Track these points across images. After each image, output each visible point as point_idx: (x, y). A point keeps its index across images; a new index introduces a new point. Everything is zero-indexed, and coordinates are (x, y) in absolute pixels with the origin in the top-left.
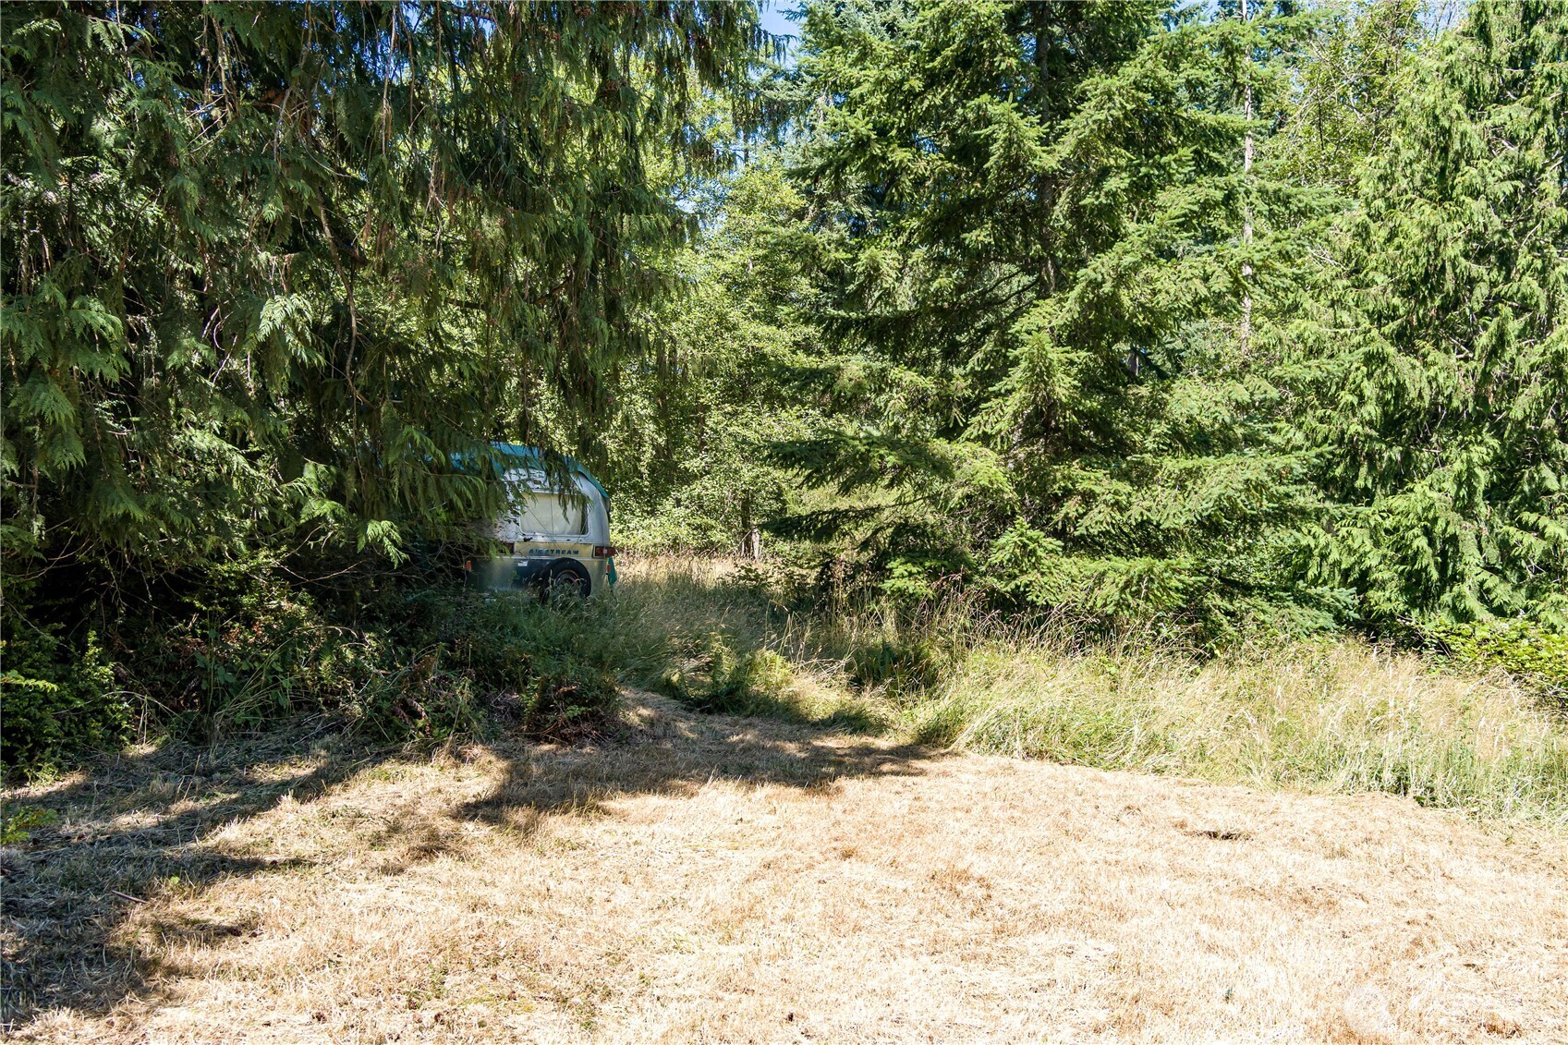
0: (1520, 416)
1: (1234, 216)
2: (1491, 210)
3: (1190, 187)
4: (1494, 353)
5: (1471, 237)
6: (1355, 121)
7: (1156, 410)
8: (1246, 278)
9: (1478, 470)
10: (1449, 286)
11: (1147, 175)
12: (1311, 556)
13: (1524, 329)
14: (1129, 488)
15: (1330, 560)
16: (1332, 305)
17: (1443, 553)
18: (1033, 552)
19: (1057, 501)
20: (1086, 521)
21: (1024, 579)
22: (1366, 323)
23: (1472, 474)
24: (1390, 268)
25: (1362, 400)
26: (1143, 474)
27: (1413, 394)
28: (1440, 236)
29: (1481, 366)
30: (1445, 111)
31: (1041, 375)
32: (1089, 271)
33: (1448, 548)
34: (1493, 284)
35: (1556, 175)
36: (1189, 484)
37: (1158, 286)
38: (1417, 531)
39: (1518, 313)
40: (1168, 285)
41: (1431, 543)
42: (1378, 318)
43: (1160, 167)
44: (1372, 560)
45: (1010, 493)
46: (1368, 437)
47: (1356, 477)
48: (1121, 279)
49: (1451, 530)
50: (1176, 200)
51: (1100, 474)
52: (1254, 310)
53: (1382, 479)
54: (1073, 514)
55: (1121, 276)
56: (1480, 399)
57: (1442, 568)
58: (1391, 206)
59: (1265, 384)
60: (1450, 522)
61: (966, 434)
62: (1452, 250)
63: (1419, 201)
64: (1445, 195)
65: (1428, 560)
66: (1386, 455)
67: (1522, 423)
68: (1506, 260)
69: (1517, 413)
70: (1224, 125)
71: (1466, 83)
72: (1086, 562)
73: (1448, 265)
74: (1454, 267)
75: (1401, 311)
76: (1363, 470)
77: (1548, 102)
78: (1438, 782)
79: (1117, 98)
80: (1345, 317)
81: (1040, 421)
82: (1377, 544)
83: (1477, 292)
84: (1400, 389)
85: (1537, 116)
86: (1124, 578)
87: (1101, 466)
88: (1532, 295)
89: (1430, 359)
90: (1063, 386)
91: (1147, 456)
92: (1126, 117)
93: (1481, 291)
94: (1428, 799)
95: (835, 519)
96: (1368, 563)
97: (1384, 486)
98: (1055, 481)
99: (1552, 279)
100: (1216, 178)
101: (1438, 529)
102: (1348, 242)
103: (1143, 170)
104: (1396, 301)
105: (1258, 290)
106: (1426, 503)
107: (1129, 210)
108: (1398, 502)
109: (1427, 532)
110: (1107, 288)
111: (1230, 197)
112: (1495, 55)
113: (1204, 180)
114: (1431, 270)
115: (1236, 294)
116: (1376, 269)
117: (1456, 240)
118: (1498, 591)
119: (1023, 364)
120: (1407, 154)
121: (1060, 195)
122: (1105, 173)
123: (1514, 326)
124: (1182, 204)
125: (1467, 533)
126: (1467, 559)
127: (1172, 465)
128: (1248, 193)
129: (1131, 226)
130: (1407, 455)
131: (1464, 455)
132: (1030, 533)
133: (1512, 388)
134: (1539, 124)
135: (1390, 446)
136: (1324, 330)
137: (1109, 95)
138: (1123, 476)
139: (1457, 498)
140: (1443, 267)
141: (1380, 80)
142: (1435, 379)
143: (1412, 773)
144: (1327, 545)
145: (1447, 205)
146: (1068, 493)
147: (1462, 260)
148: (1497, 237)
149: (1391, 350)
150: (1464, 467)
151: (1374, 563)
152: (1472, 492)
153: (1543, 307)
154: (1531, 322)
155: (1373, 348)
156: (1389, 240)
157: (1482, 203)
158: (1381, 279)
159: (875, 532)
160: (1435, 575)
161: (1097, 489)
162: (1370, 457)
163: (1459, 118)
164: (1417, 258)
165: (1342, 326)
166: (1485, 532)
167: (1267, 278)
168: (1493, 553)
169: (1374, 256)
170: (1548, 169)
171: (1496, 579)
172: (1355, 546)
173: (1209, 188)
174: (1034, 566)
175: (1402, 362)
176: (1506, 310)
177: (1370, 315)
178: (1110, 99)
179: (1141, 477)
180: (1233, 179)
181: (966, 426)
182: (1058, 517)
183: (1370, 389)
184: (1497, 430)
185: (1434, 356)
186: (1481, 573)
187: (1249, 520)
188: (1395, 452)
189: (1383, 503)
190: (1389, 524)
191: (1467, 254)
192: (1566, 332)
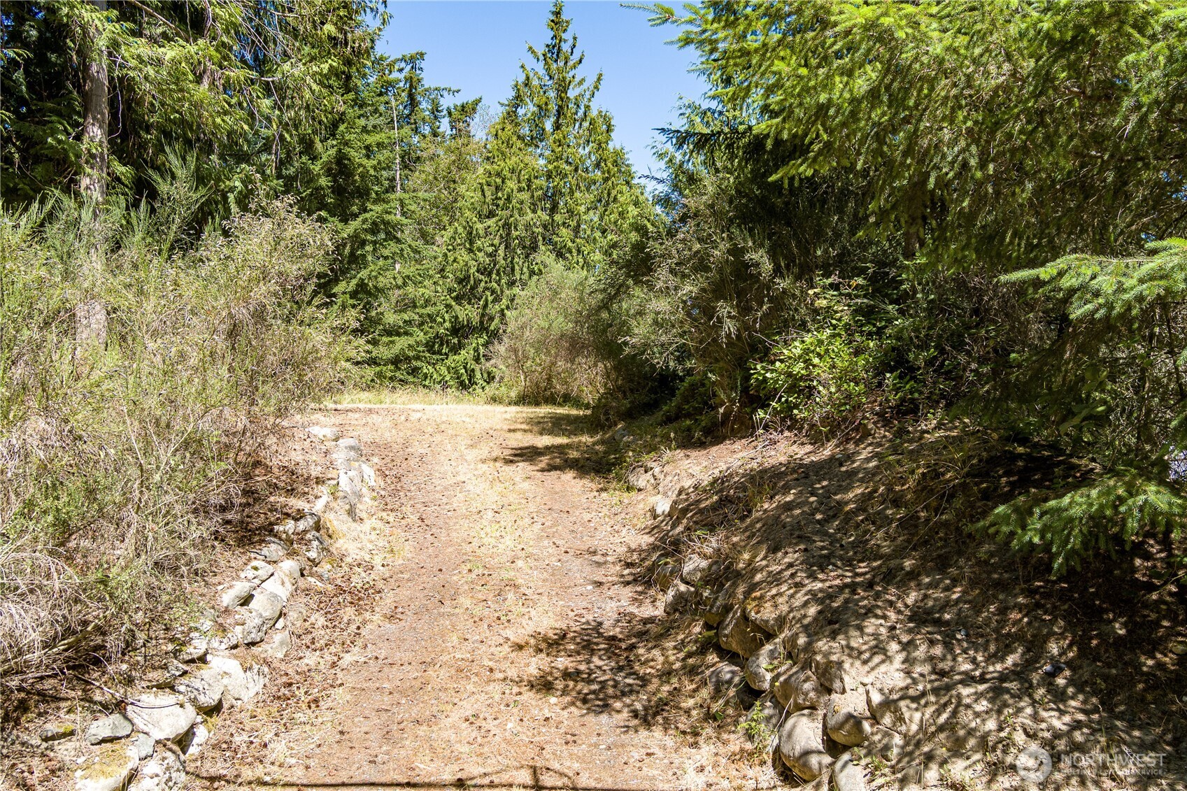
2: (485, 256)
4: (485, 306)
5: (479, 265)
9: (480, 347)
10: (472, 282)
13: (494, 299)
16: (434, 284)
17: (470, 375)
22: (446, 292)
23: (478, 348)
24: (454, 272)
25: (444, 321)
26: (376, 342)
27: (461, 319)
28: (469, 265)
29: (481, 311)
30: (471, 219)
32: (359, 275)
33: (471, 373)
34: (486, 282)
36: (390, 345)
38: (461, 367)
39: (492, 294)
41: (466, 371)
42: (450, 290)
44: (447, 378)
46: (446, 334)
47: (442, 349)
49: (472, 367)
53: (451, 350)
56: (482, 322)
57: (470, 380)
60: (472, 365)
62: (473, 270)
63: (463, 249)
64: (471, 249)
65: (465, 377)
66: (452, 341)
68: (490, 274)
69: (492, 327)
71: (478, 210)
73: (472, 275)
74: (474, 276)
75: (457, 289)
76: (445, 346)
80: (439, 289)
82: (449, 372)
83: (481, 285)
84: (457, 317)
88: (496, 288)
91: (377, 336)
93: (483, 284)
97: (452, 352)
99: (501, 284)
101: (468, 366)
104: (455, 285)
106: (464, 357)
108: (456, 357)
109: (465, 368)
112: (487, 200)
114: (466, 275)
116: (449, 272)
117: (474, 266)
123: (490, 298)
125: (477, 368)
126: (477, 376)
127: (385, 339)
130: (459, 341)
131: (476, 341)
133: (492, 319)
134: (499, 230)
135: (454, 338)
139: (474, 356)
140: (470, 275)
142: (468, 314)
144: (432, 373)
145: (471, 253)
147: (476, 273)
148: (487, 266)
149: (453, 303)
150: (476, 345)
152: (479, 354)
153: (499, 293)
154: (496, 298)
155: (448, 302)
156: (454, 262)
157: (482, 254)
158: (451, 276)
160: (467, 382)
162: (447, 342)
163: (476, 222)
164: (462, 271)
165: (438, 292)
168: (485, 376)
169: (449, 267)
171: (486, 383)
172: (442, 373)
175: (457, 308)
176: (489, 293)
177: (447, 289)
183: (447, 317)
184: (487, 333)
185: (467, 306)
186: (481, 382)
187: (408, 359)
188: (455, 340)
189: (451, 358)
190: (453, 365)
191: (478, 271)
192: (504, 302)
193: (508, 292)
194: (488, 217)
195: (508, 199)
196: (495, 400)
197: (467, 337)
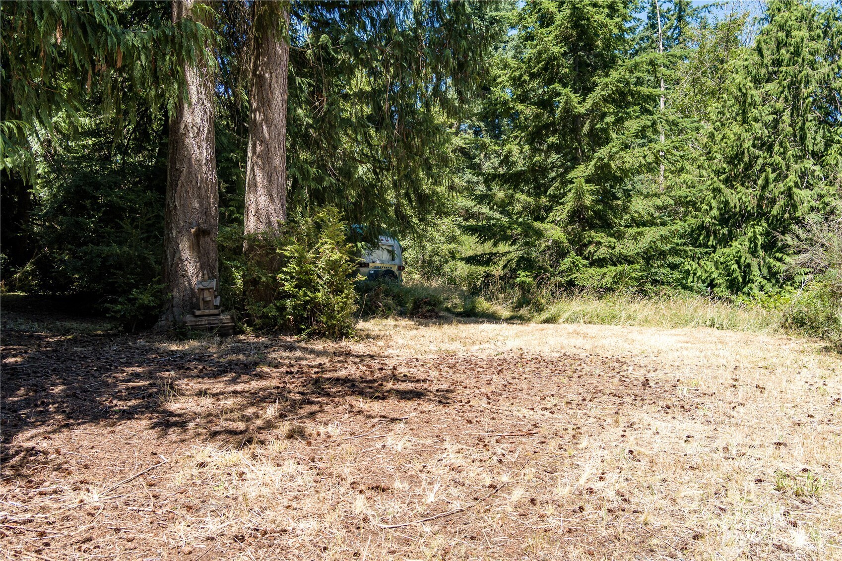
0: (775, 213)
1: (656, 132)
2: (764, 127)
3: (638, 120)
4: (765, 187)
5: (756, 138)
6: (710, 84)
7: (625, 209)
8: (661, 156)
9: (758, 236)
10: (746, 159)
11: (622, 116)
12: (689, 274)
13: (777, 177)
14: (615, 240)
15: (698, 275)
16: (698, 168)
17: (745, 272)
18: (577, 265)
19: (586, 246)
20: (598, 253)
21: (573, 276)
22: (712, 175)
23: (756, 238)
24: (722, 151)
25: (711, 208)
26: (620, 235)
27: (732, 205)
28: (742, 139)
29: (759, 193)
30: (744, 85)
31: (579, 196)
32: (599, 154)
33: (746, 269)
34: (765, 158)
35: (789, 113)
36: (639, 238)
37: (625, 160)
38: (733, 262)
39: (774, 171)
40: (629, 159)
41: (739, 267)
42: (718, 173)
43: (627, 113)
44: (715, 275)
45: (566, 244)
46: (714, 224)
47: (709, 241)
48: (611, 157)
49: (747, 261)
50: (632, 125)
51: (603, 235)
52: (665, 170)
53: (720, 242)
54: (592, 251)
55: (611, 156)
56: (759, 206)
57: (744, 278)
58: (723, 125)
59: (669, 199)
60: (747, 258)
61: (548, 220)
62: (747, 144)
63: (734, 123)
64: (744, 121)
65: (738, 274)
66: (721, 232)
67: (776, 216)
68: (770, 149)
69: (774, 212)
70: (651, 93)
71: (753, 74)
72: (598, 270)
73: (746, 151)
74: (748, 151)
75: (727, 170)
76: (712, 238)
77: (785, 83)
78: (724, 323)
79: (610, 86)
80: (704, 173)
81: (576, 215)
82: (717, 269)
83: (758, 162)
84: (727, 203)
85: (781, 89)
86: (614, 273)
87: (603, 232)
88: (779, 163)
89: (738, 190)
90: (588, 200)
91: (622, 228)
92: (613, 93)
93: (760, 161)
94: (721, 327)
95: (490, 257)
96: (713, 276)
97: (720, 245)
98: (585, 238)
99: (787, 157)
100: (648, 116)
101: (742, 261)
102: (705, 140)
103: (620, 115)
104: (725, 166)
105: (666, 161)
106: (737, 250)
107: (613, 129)
108: (726, 250)
109: (738, 262)
110: (606, 161)
111: (654, 123)
112: (765, 61)
113: (643, 117)
114: (739, 152)
115: (657, 163)
116: (716, 152)
117: (749, 140)
118: (766, 286)
119: (573, 191)
120: (729, 103)
121: (585, 123)
122: (604, 115)
123: (772, 176)
124: (635, 127)
125: (754, 263)
126: (754, 273)
127: (632, 231)
128: (661, 122)
129: (614, 135)
130: (730, 232)
131: (752, 230)
132: (577, 258)
133: (773, 201)
134: (782, 92)
135: (723, 228)
136: (695, 178)
137: (607, 85)
138: (612, 235)
139: (750, 248)
140: (744, 151)
141: (720, 66)
142: (741, 198)
143: (716, 321)
144: (696, 269)
145: (744, 125)
146: (590, 243)
147: (751, 148)
148: (766, 138)
149: (722, 186)
150: (752, 235)
151: (716, 276)
152: (756, 246)
153: (784, 168)
154: (779, 174)
155: (715, 185)
156: (722, 139)
157: (760, 124)
158: (719, 156)
159: (509, 262)
160: (741, 280)
161: (602, 241)
162: (715, 232)
163: (750, 88)
164: (733, 147)
165: (703, 176)
166: (762, 263)
167: (669, 156)
168: (765, 271)
169: (716, 146)
170: (786, 111)
171: (766, 281)
172: (708, 270)
173: (646, 120)
174: (577, 271)
175: (727, 191)
176: (769, 170)
177: (715, 171)
178: (607, 86)
179: (620, 236)
180: (655, 117)
181: (547, 217)
182: (586, 253)
183: (714, 203)
184: (767, 220)
185: (740, 188)
186: (760, 279)
187: (662, 254)
188: (725, 230)
189: (720, 251)
190: (722, 260)
191: (754, 146)
192: (792, 178)
193: (795, 166)
194: (767, 81)
195: (797, 53)
196: (802, 324)
197: (740, 227)
